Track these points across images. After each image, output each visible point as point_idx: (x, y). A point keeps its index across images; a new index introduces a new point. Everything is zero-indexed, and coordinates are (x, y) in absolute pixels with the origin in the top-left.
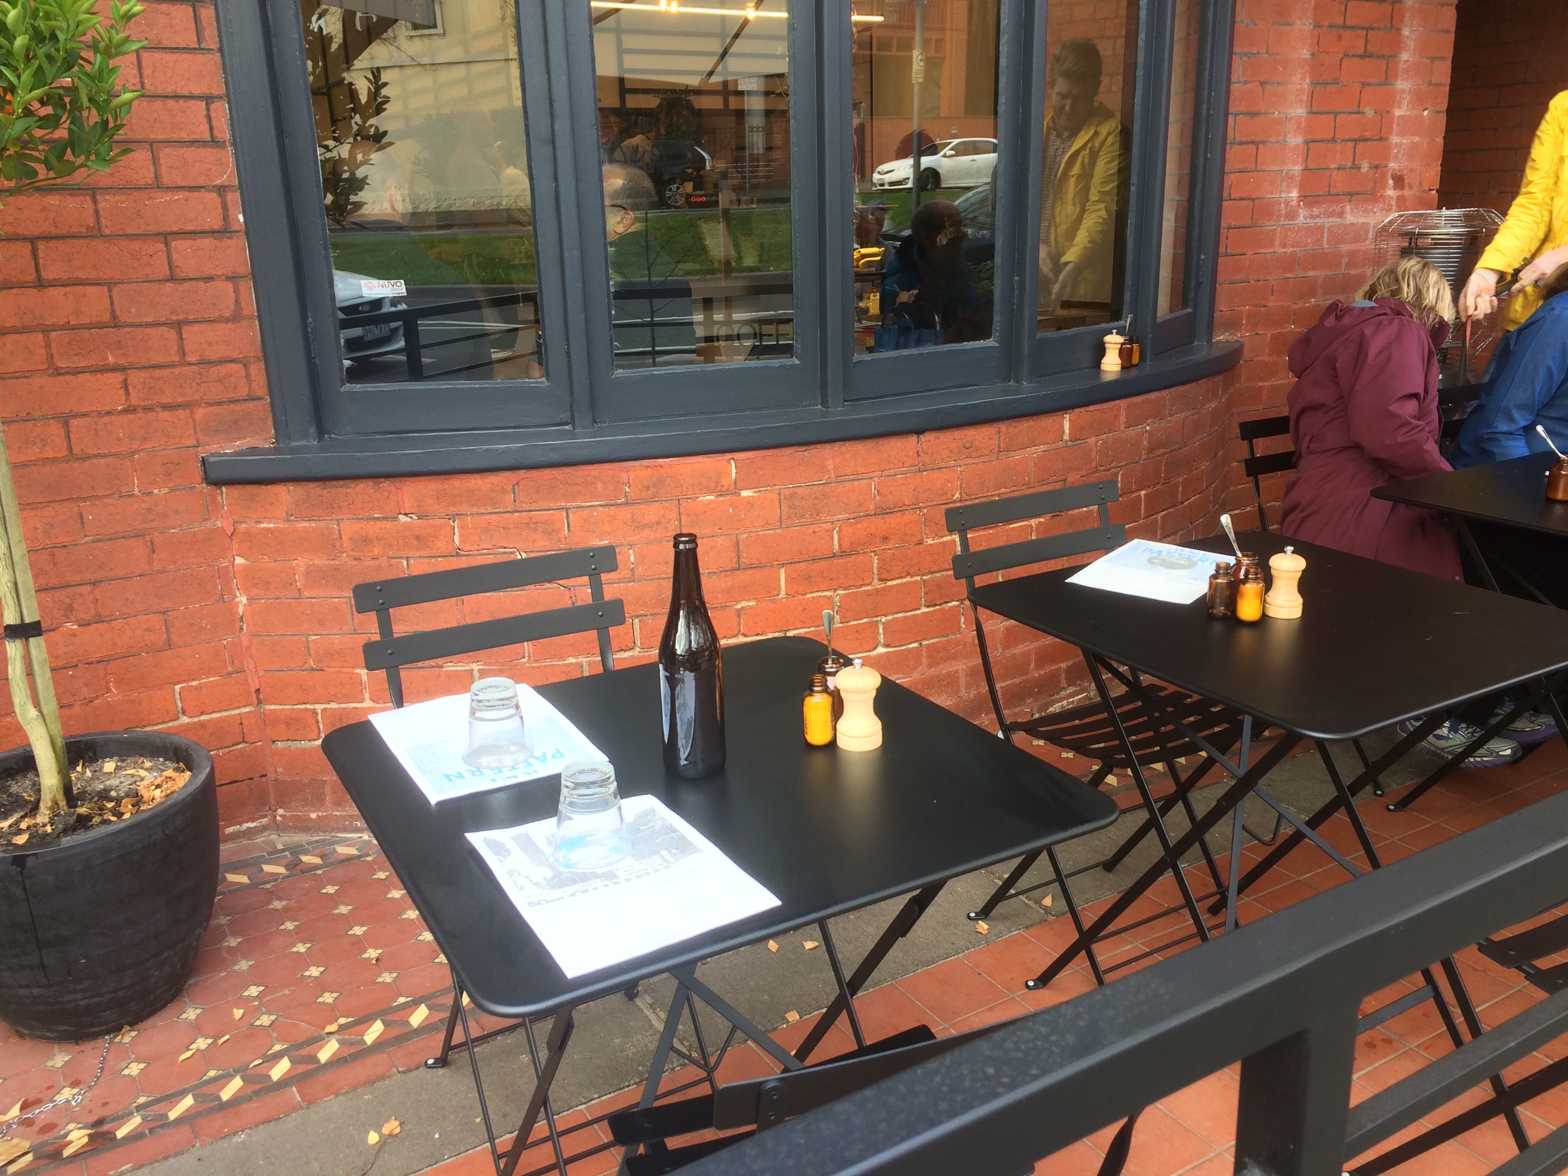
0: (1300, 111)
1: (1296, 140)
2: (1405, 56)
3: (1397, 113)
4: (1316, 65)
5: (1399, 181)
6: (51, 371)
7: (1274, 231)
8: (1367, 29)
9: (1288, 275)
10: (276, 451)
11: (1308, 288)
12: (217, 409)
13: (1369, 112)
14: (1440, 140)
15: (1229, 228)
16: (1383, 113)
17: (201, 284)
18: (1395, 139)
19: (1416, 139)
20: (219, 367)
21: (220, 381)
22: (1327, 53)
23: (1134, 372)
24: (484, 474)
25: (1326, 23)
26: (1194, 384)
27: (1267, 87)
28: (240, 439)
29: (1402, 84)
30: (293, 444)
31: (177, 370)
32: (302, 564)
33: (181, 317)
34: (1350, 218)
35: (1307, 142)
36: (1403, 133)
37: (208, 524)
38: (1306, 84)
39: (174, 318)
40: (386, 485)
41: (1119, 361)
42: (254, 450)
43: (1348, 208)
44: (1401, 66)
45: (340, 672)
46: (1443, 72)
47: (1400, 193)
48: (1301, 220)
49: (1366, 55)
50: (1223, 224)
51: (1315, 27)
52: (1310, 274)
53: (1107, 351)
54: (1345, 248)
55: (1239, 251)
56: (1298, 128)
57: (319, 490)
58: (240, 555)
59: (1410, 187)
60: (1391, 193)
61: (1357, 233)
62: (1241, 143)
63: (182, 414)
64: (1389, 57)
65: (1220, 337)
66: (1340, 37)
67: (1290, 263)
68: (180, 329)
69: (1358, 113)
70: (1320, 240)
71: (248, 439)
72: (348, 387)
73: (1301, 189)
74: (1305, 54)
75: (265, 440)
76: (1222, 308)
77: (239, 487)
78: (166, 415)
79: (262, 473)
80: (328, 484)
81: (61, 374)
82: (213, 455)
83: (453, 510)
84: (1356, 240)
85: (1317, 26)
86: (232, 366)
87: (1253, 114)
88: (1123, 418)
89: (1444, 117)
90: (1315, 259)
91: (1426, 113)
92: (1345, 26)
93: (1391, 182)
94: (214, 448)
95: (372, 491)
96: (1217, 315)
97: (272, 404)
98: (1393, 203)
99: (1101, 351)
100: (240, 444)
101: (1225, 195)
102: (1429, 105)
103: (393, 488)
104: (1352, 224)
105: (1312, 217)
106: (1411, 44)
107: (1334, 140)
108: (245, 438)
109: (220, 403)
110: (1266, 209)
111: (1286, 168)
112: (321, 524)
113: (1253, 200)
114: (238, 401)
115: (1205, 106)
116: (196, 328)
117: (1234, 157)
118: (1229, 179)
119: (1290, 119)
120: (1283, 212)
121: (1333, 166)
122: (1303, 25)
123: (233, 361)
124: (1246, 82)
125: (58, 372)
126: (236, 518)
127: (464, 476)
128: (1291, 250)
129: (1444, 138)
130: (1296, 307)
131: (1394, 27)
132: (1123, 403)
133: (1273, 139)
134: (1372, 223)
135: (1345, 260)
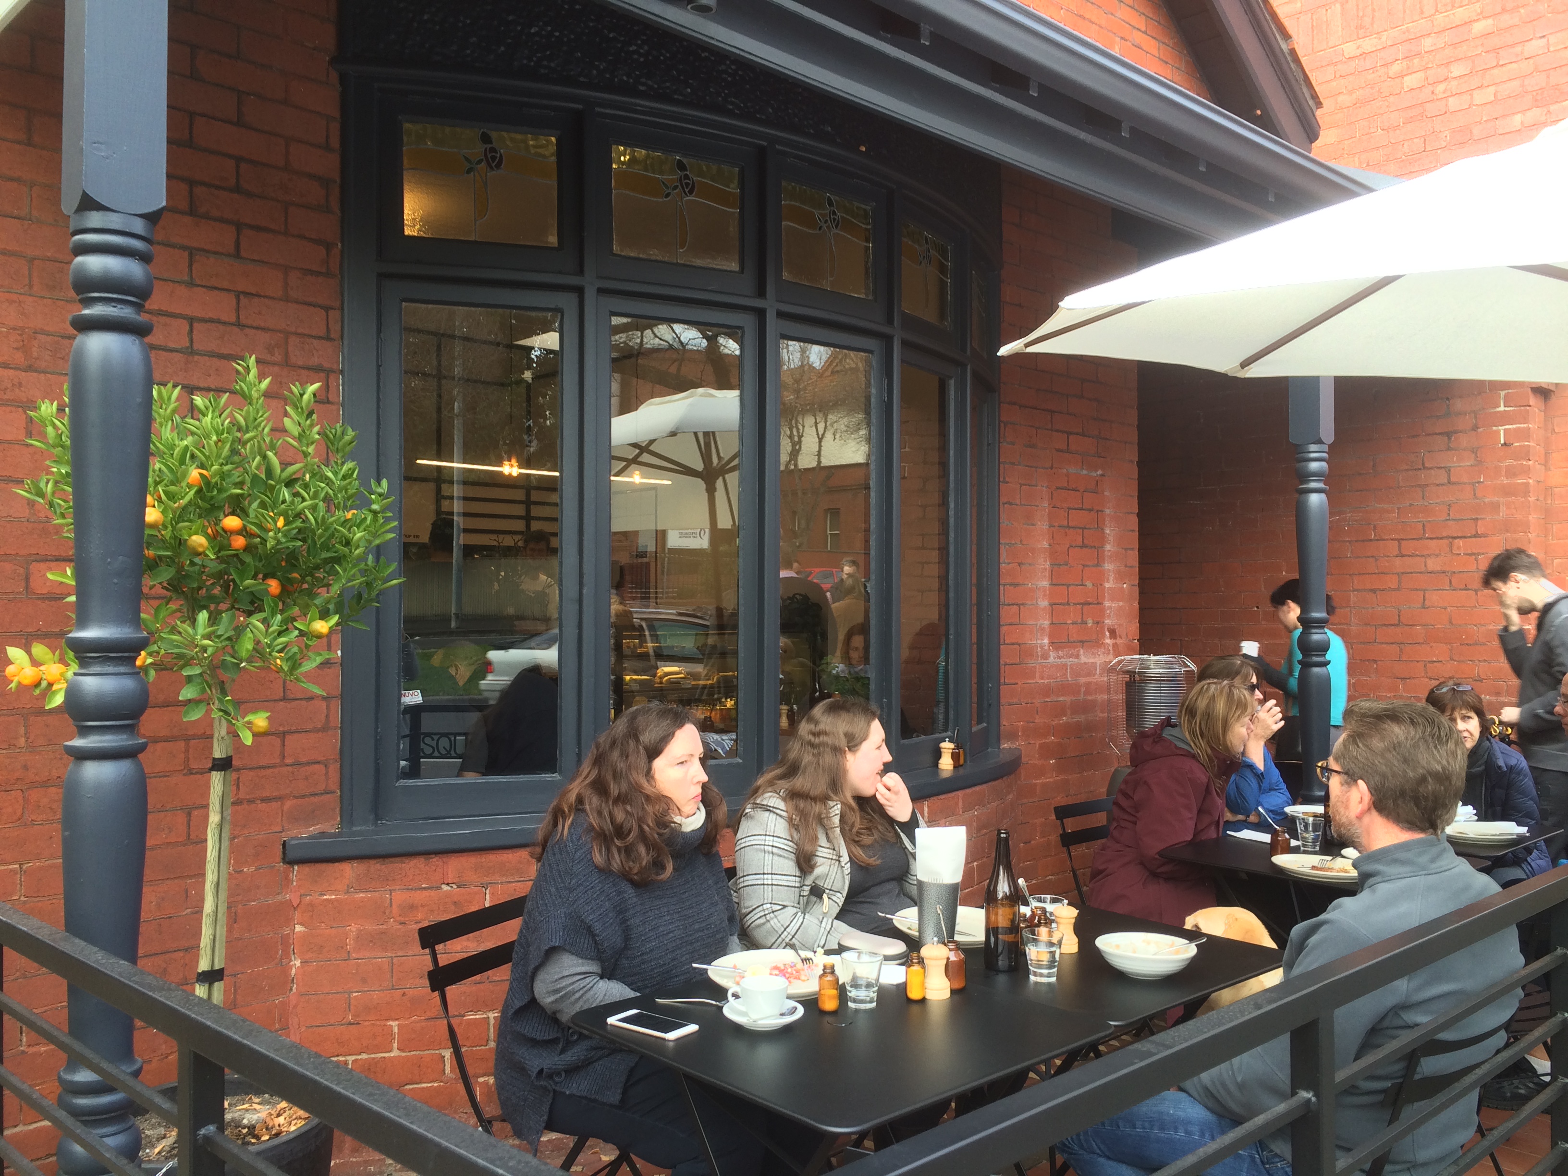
0: (1045, 583)
1: (1044, 603)
2: (1108, 547)
3: (1107, 585)
4: (1053, 553)
5: (1113, 633)
6: (185, 771)
7: (1035, 667)
8: (1083, 528)
9: (1047, 700)
10: (339, 835)
11: (1060, 710)
12: (299, 801)
13: (1089, 584)
14: (1136, 605)
15: (1006, 664)
16: (1098, 586)
17: (304, 703)
18: (1107, 604)
19: (1121, 604)
20: (307, 768)
21: (306, 778)
22: (1059, 544)
23: (961, 771)
24: (515, 850)
25: (1056, 524)
26: (1000, 781)
27: (1023, 567)
28: (313, 825)
29: (1109, 566)
30: (354, 829)
31: (276, 770)
32: (354, 929)
33: (286, 729)
34: (1084, 659)
35: (1051, 605)
36: (1112, 600)
37: (280, 898)
38: (1048, 565)
39: (281, 729)
40: (435, 860)
41: (952, 762)
42: (323, 834)
43: (1082, 651)
44: (1106, 553)
45: (373, 1024)
46: (1133, 558)
47: (1114, 641)
48: (1051, 659)
49: (1083, 546)
50: (1002, 662)
51: (1050, 527)
52: (1061, 699)
53: (943, 755)
54: (1082, 680)
55: (1013, 681)
56: (1045, 595)
57: (378, 866)
58: (301, 924)
59: (1121, 637)
60: (1108, 641)
61: (1089, 670)
62: (1009, 605)
63: (275, 805)
64: (1098, 548)
65: (1005, 746)
66: (1066, 533)
67: (1047, 691)
68: (284, 737)
69: (1082, 585)
70: (1065, 674)
71: (320, 825)
72: (402, 782)
73: (1050, 637)
74: (1045, 545)
75: (331, 826)
76: (1004, 723)
77: (309, 864)
78: (262, 806)
79: (327, 853)
80: (387, 860)
81: (192, 774)
82: (293, 839)
83: (487, 879)
84: (1089, 674)
85: (1051, 526)
86: (316, 766)
87: (1016, 585)
88: (960, 805)
89: (1137, 588)
90: (1064, 688)
91: (1125, 586)
92: (1068, 527)
93: (1107, 633)
94: (294, 832)
95: (423, 866)
96: (1002, 728)
97: (341, 796)
98: (1111, 648)
99: (938, 754)
100: (313, 830)
101: (1002, 641)
102: (1126, 581)
103: (440, 863)
104: (1085, 663)
105: (1060, 658)
106: (1111, 538)
107: (1068, 604)
108: (317, 824)
109: (303, 796)
110: (1028, 652)
111: (1039, 623)
112: (377, 894)
113: (1019, 645)
114: (316, 794)
115: (985, 579)
116: (296, 736)
117: (1006, 614)
118: (1004, 629)
119: (1039, 589)
120: (1040, 654)
121: (1069, 622)
122: (1042, 525)
123: (318, 763)
124: (1009, 563)
125: (191, 772)
126: (302, 891)
127: (499, 852)
128: (1046, 681)
129: (1139, 603)
130: (1054, 723)
131: (1100, 528)
132: (960, 793)
133: (1029, 602)
134: (1098, 663)
135: (1083, 689)
